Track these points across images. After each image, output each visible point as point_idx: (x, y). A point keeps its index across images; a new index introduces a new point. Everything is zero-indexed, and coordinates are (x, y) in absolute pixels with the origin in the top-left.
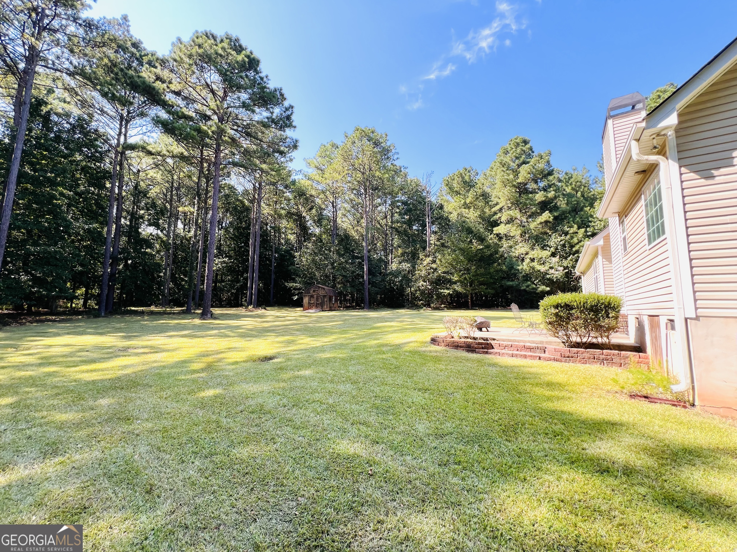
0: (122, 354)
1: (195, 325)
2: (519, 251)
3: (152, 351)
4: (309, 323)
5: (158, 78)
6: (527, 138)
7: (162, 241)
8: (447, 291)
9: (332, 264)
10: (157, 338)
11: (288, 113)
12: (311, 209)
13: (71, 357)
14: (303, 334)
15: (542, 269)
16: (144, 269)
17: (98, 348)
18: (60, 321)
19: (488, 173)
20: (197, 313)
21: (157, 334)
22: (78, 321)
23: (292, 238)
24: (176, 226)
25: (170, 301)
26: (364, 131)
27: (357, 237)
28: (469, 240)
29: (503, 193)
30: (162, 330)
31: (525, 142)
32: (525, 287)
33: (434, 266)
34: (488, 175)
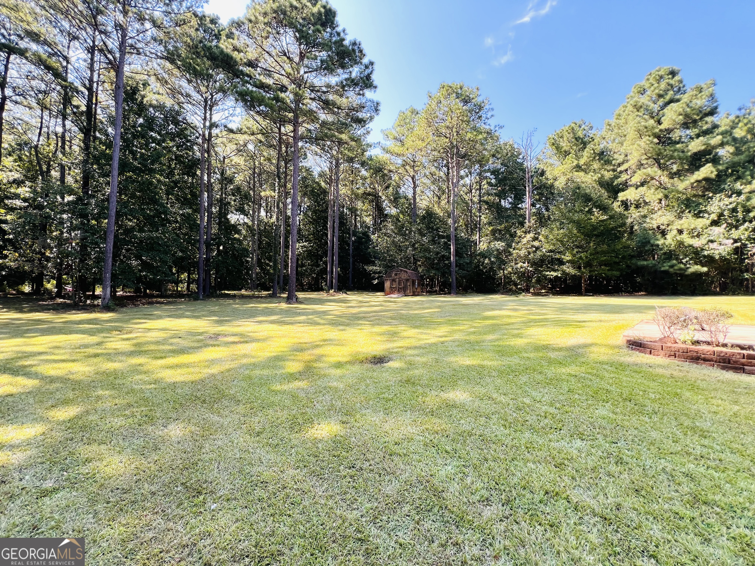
0: (211, 343)
1: (281, 309)
2: (658, 221)
3: (242, 340)
4: (401, 310)
5: (235, 49)
6: (676, 68)
7: (248, 226)
8: (555, 274)
9: (413, 245)
10: (247, 323)
11: (367, 71)
12: (387, 187)
13: (163, 344)
14: (402, 324)
15: (697, 243)
16: (233, 254)
17: (192, 334)
18: (166, 304)
19: (613, 122)
20: (283, 298)
21: (247, 318)
22: (181, 303)
23: (368, 220)
24: (259, 212)
25: (258, 285)
26: (451, 87)
27: (442, 214)
28: (587, 209)
29: (639, 145)
30: (252, 314)
31: (673, 73)
32: (667, 268)
33: (536, 243)
34: (613, 124)
